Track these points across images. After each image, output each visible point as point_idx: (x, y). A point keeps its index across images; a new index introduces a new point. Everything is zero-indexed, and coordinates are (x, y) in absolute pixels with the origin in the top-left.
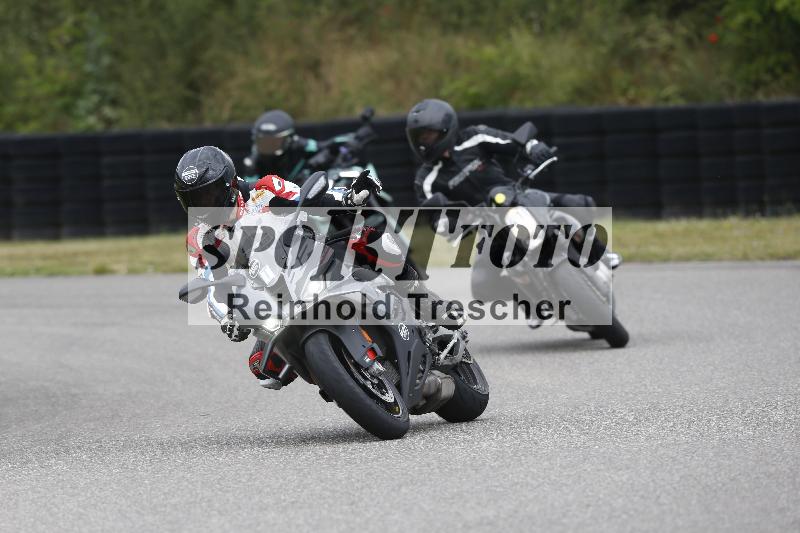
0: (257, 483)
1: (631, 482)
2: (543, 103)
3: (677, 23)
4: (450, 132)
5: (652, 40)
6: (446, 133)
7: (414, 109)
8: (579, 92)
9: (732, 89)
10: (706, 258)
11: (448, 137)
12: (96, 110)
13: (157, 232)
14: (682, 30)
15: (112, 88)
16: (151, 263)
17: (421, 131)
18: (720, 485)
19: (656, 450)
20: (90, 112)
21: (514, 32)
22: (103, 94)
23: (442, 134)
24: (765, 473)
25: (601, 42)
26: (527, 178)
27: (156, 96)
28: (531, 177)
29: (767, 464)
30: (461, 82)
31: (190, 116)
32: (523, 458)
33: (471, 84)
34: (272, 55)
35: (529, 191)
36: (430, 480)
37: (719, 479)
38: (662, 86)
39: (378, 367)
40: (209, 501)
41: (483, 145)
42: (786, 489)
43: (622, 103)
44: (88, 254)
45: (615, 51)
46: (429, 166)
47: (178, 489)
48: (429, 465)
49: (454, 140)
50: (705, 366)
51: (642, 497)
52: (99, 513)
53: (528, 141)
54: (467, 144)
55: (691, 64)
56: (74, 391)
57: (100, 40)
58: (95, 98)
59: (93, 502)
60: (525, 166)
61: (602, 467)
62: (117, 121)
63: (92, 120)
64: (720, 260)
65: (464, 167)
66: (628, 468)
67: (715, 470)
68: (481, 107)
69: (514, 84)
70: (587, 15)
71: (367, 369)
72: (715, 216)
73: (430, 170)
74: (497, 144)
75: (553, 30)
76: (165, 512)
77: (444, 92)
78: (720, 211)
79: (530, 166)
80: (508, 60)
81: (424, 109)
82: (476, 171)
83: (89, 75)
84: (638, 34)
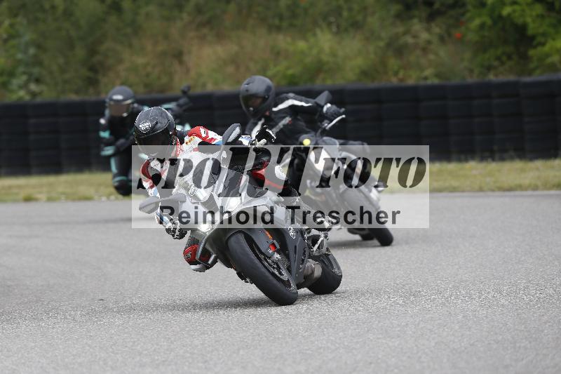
0: (139, 347)
1: (400, 346)
2: (339, 81)
3: (433, 25)
4: (270, 98)
5: (415, 37)
6: (267, 99)
7: (245, 82)
8: (364, 73)
9: (471, 71)
10: (453, 190)
11: (269, 101)
12: (24, 86)
13: (68, 171)
14: (436, 30)
15: (36, 71)
16: (63, 193)
17: (250, 97)
18: (463, 348)
19: (419, 324)
20: (21, 87)
21: (318, 32)
22: (30, 75)
23: (264, 99)
24: (494, 340)
25: (380, 38)
26: (324, 129)
27: (67, 76)
28: (327, 128)
29: (496, 334)
30: (281, 67)
31: (91, 90)
32: (325, 330)
33: (288, 68)
34: (149, 47)
35: (325, 138)
36: (260, 345)
37: (463, 344)
38: (422, 69)
39: (277, 256)
40: (105, 360)
41: (292, 107)
42: (509, 352)
43: (394, 81)
44: (19, 187)
45: (389, 45)
46: (255, 121)
47: (83, 352)
48: (259, 335)
49: (273, 104)
50: (452, 266)
51: (409, 357)
52: (27, 369)
53: (326, 104)
54: (281, 107)
55: (443, 53)
56: (9, 283)
57: (28, 36)
58: (24, 78)
59: (23, 361)
60: (323, 121)
61: (381, 336)
62: (40, 93)
63: (22, 93)
64: (463, 191)
65: (280, 122)
66: (399, 337)
67: (460, 338)
68: (295, 84)
69: (319, 68)
70: (370, 19)
71: (270, 258)
72: (459, 160)
73: (256, 124)
74: (302, 106)
75: (346, 30)
76: (73, 368)
77: (270, 73)
78: (463, 157)
79: (326, 121)
80: (315, 51)
81: (253, 82)
82: (288, 124)
83: (19, 62)
84: (405, 33)
